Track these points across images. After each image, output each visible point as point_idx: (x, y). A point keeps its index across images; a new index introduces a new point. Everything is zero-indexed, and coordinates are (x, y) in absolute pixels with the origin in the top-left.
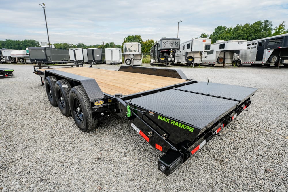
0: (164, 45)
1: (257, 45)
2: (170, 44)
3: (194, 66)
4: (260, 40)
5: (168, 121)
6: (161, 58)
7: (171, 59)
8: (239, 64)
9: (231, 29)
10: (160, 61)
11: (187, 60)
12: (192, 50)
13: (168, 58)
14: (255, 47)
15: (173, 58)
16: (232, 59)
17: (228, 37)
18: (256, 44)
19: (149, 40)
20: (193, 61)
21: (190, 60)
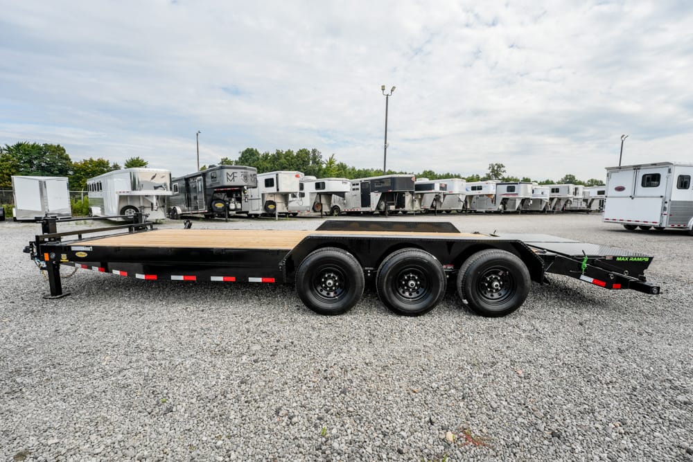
0: (231, 178)
1: (359, 187)
2: (242, 177)
3: (277, 217)
4: (363, 180)
5: (627, 259)
6: (216, 203)
7: (236, 206)
8: (337, 212)
9: (267, 155)
10: (215, 209)
11: (266, 208)
12: (278, 190)
13: (230, 203)
14: (358, 189)
15: (240, 204)
16: (330, 205)
17: (267, 168)
18: (357, 184)
19: (91, 159)
20: (275, 209)
21: (271, 207)
